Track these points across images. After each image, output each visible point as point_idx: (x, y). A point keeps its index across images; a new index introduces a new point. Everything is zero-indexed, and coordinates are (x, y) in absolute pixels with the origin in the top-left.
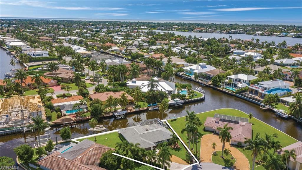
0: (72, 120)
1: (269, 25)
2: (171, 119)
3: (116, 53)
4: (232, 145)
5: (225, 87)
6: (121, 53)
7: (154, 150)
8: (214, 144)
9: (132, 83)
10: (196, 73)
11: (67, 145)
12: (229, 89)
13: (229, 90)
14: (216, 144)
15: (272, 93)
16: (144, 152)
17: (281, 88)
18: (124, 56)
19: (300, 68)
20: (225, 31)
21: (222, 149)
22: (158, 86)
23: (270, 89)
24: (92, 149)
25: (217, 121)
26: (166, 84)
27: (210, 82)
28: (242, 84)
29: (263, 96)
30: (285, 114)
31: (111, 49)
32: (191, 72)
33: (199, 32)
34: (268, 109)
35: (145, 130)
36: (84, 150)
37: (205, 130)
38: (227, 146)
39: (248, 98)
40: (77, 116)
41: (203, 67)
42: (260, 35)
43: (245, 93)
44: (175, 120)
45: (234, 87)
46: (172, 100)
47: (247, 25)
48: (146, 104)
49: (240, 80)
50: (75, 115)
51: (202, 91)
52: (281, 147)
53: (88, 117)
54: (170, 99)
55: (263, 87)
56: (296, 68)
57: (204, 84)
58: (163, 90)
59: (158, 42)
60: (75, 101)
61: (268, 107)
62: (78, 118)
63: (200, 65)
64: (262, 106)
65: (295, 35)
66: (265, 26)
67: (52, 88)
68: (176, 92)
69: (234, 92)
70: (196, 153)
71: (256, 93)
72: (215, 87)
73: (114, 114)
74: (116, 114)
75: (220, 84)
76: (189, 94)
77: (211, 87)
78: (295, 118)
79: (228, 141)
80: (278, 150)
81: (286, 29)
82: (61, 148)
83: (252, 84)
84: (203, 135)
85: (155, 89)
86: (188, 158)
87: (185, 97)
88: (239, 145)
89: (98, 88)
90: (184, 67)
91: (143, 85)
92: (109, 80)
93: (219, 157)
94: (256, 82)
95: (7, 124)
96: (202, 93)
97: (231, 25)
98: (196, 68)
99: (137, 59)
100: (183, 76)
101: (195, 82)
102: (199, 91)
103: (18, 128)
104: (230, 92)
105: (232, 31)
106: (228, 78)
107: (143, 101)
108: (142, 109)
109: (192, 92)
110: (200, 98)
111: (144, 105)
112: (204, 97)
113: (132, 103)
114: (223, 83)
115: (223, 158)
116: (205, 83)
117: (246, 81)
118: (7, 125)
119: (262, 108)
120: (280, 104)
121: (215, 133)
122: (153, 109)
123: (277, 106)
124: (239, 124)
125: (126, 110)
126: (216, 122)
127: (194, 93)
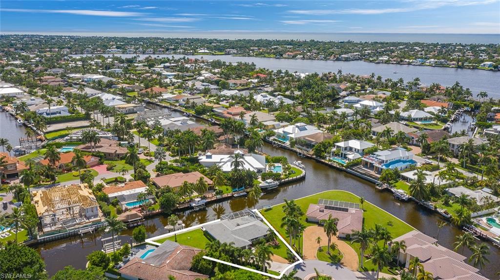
0: (140, 217)
1: (399, 43)
2: (265, 208)
3: (171, 104)
4: (340, 238)
5: (331, 159)
6: (178, 104)
7: (250, 249)
8: (319, 238)
9: (206, 158)
10: (292, 139)
11: (143, 249)
12: (337, 161)
13: (337, 163)
14: (321, 238)
15: (390, 167)
16: (240, 251)
17: (402, 159)
18: (183, 109)
19: (433, 124)
20: (333, 56)
21: (327, 243)
22: (244, 164)
23: (389, 162)
24: (179, 252)
25: (322, 209)
26: (254, 159)
27: (311, 152)
28: (353, 155)
29: (379, 171)
30: (405, 195)
31: (161, 97)
32: (285, 136)
33: (291, 58)
34: (385, 188)
35: (236, 225)
36: (170, 253)
37: (307, 220)
38: (334, 239)
39: (361, 173)
40: (143, 209)
41: (302, 129)
42: (385, 63)
43: (358, 168)
44: (270, 209)
45: (344, 157)
46: (263, 181)
47: (366, 43)
48: (229, 188)
49: (351, 149)
50: (141, 208)
51: (301, 166)
52: (391, 239)
53: (158, 211)
54: (260, 180)
55: (380, 159)
56: (429, 124)
57: (304, 155)
58: (252, 169)
59: (231, 82)
60: (135, 188)
61: (385, 186)
62: (145, 212)
63: (297, 127)
64: (378, 185)
65: (436, 62)
66: (394, 44)
67: (93, 168)
68: (267, 169)
69: (344, 166)
70: (298, 249)
71: (372, 166)
72: (318, 158)
73: (191, 205)
74: (194, 205)
75: (325, 154)
76: (284, 172)
77: (314, 159)
78: (416, 200)
79: (335, 234)
80: (389, 242)
81: (423, 50)
82: (137, 252)
83: (367, 154)
84: (305, 227)
85: (240, 168)
86: (289, 256)
87: (280, 176)
88: (347, 238)
89: (161, 167)
90: (274, 128)
91: (222, 161)
92: (171, 153)
93: (325, 253)
94: (372, 152)
95: (55, 225)
96: (301, 169)
97: (341, 42)
98: (292, 131)
99: (204, 114)
100: (274, 143)
101: (292, 150)
102: (297, 166)
103: (72, 230)
104: (338, 166)
105: (343, 56)
106: (336, 147)
107: (225, 185)
108: (225, 195)
109: (288, 168)
110: (299, 176)
111: (227, 190)
112: (305, 175)
113: (211, 188)
114: (329, 153)
115: (329, 254)
116: (305, 153)
117: (358, 150)
118: (56, 227)
119: (377, 187)
120: (401, 181)
121: (319, 223)
122: (239, 195)
123: (396, 184)
124: (347, 211)
125: (205, 198)
126: (320, 211)
127: (291, 169)
